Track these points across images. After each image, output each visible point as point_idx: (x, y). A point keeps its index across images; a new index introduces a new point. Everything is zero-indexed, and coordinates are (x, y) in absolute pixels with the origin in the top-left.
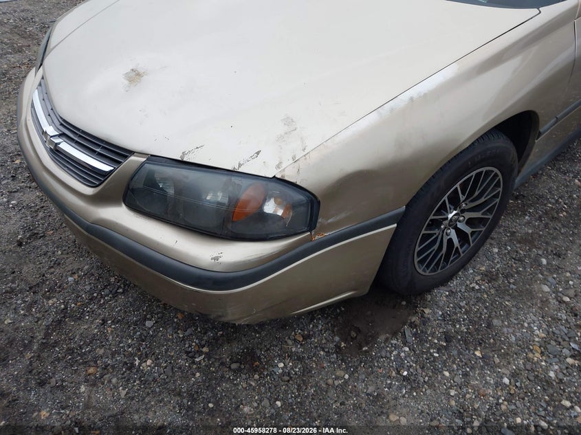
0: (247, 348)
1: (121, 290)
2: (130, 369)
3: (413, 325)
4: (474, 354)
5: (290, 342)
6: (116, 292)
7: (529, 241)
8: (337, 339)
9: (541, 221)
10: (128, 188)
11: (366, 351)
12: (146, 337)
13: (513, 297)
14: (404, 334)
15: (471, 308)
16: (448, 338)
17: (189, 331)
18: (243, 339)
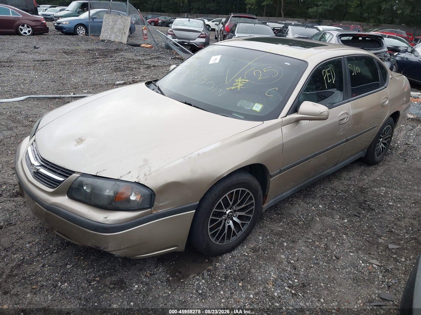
0: (120, 279)
1: (55, 251)
2: (55, 287)
3: (209, 270)
4: (238, 285)
5: (143, 276)
6: (53, 252)
7: (280, 234)
8: (168, 276)
9: (288, 225)
10: (70, 187)
11: (182, 282)
12: (66, 273)
13: (265, 260)
14: (203, 275)
15: (241, 264)
16: (226, 277)
17: (90, 270)
18: (118, 274)
